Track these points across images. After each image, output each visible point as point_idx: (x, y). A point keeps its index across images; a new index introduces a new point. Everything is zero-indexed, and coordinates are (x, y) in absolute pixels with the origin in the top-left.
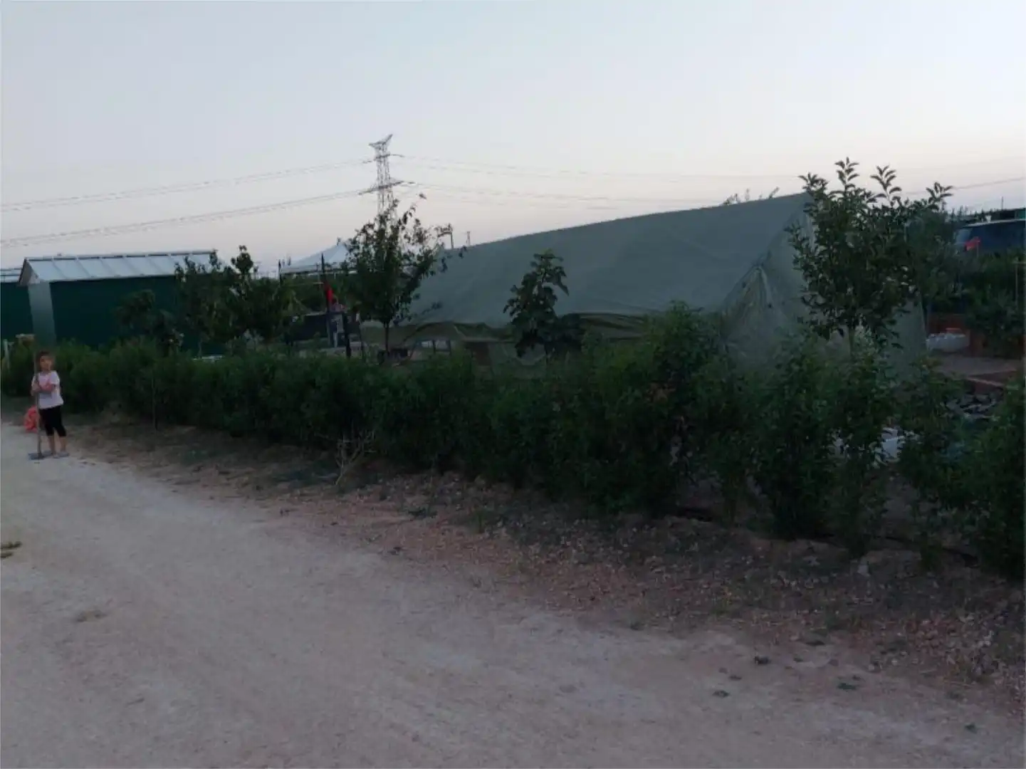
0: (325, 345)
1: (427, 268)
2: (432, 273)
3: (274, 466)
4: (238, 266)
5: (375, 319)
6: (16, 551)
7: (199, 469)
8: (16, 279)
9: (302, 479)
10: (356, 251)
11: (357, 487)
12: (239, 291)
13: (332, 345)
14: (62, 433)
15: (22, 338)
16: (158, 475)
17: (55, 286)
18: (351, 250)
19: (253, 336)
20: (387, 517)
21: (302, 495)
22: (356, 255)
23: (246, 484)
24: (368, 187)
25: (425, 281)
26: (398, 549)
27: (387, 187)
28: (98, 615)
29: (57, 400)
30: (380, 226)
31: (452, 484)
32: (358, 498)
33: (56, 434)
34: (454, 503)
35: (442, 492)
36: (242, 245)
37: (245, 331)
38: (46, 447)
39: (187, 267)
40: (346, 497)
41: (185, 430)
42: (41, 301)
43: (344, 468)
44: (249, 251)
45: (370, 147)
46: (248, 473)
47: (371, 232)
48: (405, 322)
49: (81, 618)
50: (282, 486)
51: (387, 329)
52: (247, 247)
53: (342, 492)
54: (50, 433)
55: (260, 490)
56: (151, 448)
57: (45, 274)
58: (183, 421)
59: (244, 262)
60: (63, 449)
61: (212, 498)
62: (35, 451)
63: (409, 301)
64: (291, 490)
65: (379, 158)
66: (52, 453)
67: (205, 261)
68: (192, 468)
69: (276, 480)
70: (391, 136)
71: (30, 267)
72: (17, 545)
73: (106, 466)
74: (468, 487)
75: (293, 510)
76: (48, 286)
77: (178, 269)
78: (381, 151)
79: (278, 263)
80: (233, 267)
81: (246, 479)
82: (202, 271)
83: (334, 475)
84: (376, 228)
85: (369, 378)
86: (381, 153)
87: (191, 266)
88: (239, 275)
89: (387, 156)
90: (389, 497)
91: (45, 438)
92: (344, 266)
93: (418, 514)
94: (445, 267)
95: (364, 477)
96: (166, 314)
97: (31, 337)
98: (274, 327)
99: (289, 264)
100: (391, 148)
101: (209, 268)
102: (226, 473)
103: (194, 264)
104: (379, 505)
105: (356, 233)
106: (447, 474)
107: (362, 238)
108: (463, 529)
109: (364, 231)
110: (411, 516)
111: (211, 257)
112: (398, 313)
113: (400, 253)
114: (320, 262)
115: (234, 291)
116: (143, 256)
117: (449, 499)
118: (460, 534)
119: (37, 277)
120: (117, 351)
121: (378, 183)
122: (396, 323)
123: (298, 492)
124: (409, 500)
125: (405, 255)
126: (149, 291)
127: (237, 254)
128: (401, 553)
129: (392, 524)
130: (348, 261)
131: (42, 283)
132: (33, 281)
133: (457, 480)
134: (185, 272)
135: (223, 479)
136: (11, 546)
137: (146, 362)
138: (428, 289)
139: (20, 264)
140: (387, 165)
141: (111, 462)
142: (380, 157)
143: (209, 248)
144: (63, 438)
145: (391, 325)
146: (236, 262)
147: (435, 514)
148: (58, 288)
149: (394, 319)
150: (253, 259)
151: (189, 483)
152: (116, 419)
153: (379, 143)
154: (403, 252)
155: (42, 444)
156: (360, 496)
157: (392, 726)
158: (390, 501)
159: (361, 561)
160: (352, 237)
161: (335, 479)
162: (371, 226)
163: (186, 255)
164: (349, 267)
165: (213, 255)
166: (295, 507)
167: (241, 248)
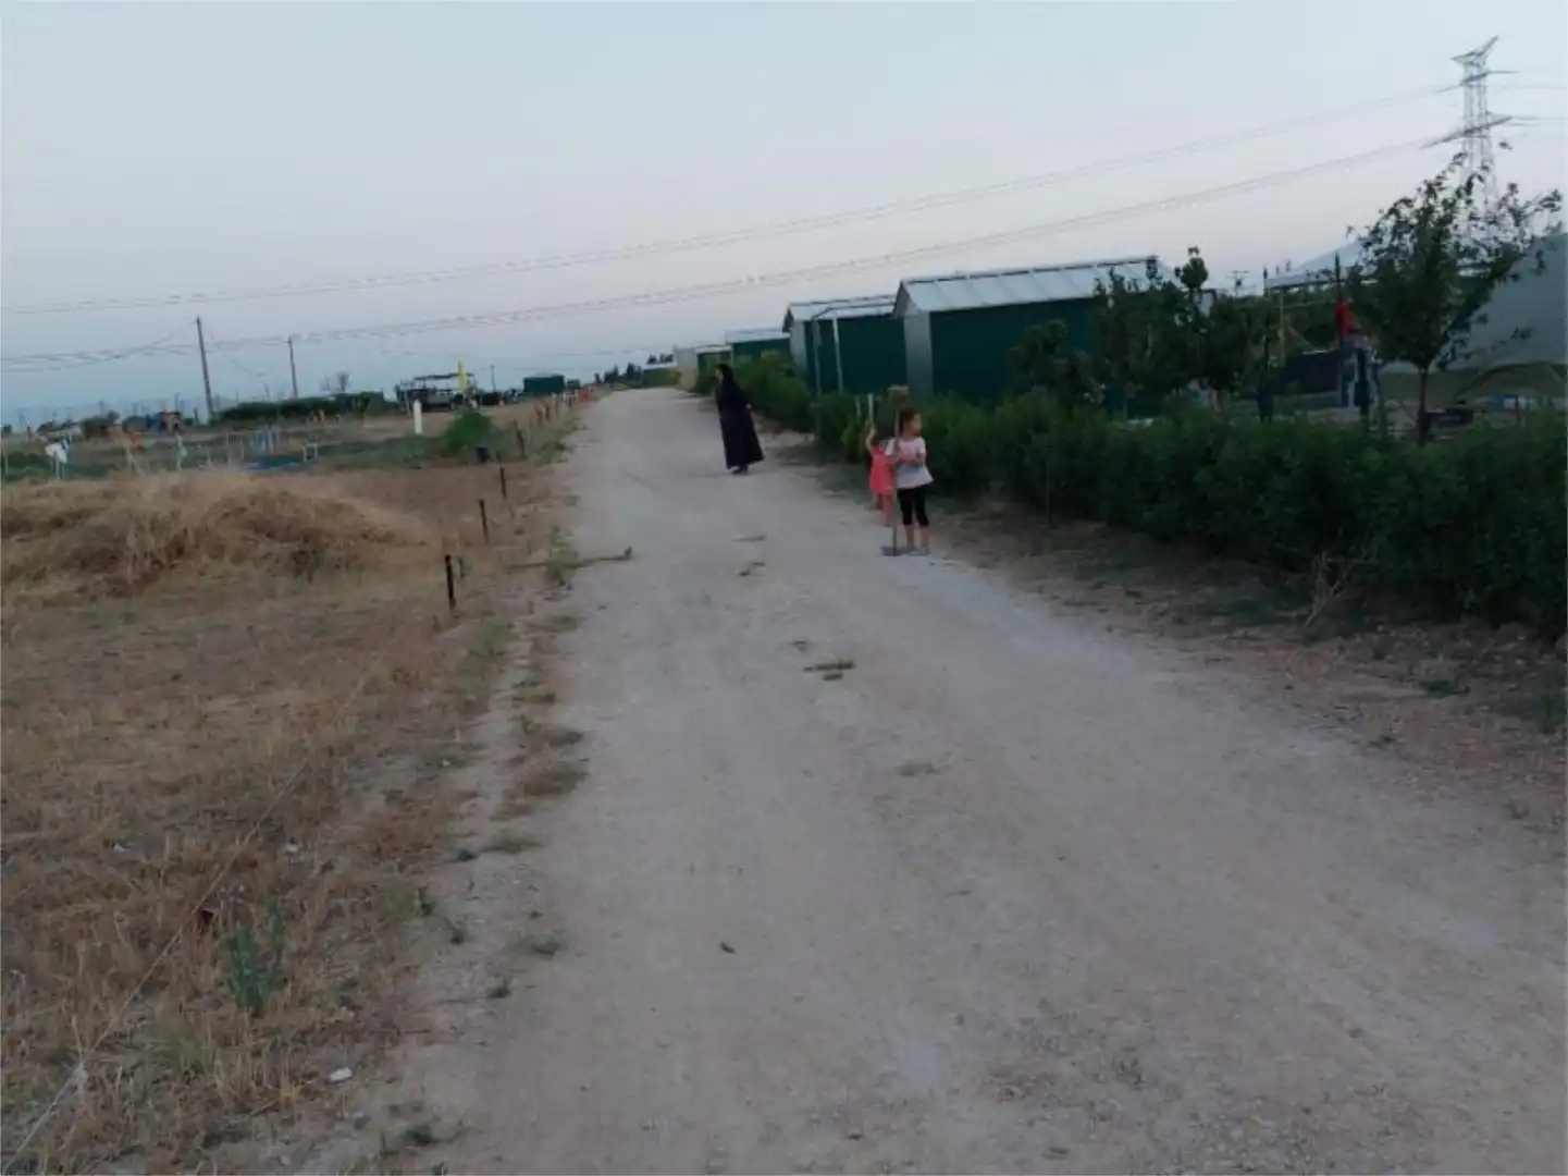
0: (1331, 403)
1: (1507, 269)
2: (1515, 277)
3: (1211, 591)
4: (1184, 280)
5: (1403, 358)
6: (846, 672)
7: (1099, 586)
8: (890, 309)
9: (1251, 614)
10: (1377, 246)
11: (1337, 634)
12: (1184, 319)
13: (1345, 403)
14: (924, 522)
15: (894, 392)
16: (1040, 590)
17: (936, 317)
18: (1367, 245)
19: (1203, 388)
20: (1381, 688)
21: (1246, 637)
22: (1377, 253)
23: (1163, 614)
24: (1444, 132)
25: (1502, 292)
26: (1387, 740)
27: (1479, 129)
28: (930, 770)
29: (923, 477)
30: (1427, 201)
31: (1511, 646)
32: (1335, 653)
33: (916, 524)
34: (1506, 677)
35: (1488, 659)
36: (1192, 246)
37: (1189, 380)
38: (902, 542)
39: (1111, 282)
40: (1316, 648)
41: (1092, 527)
42: (918, 337)
43: (1320, 602)
44: (1202, 255)
45: (1454, 63)
46: (1170, 598)
47: (1405, 211)
48: (1458, 365)
49: (909, 771)
50: (1216, 622)
51: (1424, 377)
52: (1201, 248)
53: (1312, 639)
54: (907, 521)
55: (1182, 623)
56: (1037, 551)
57: (926, 302)
58: (1088, 514)
59: (1195, 273)
60: (925, 544)
61: (1109, 629)
62: (890, 544)
63: (1466, 327)
64: (1228, 629)
65: (1468, 81)
66: (910, 549)
67: (1141, 271)
68: (1090, 583)
69: (1210, 612)
70: (1495, 39)
71: (908, 296)
72: (849, 666)
73: (973, 571)
74: (1541, 653)
75: (1229, 659)
76: (927, 317)
77: (1099, 288)
78: (1475, 66)
79: (1262, 271)
80: (1178, 283)
81: (1165, 605)
82: (1133, 289)
83: (1303, 611)
84: (1418, 204)
85: (1372, 456)
86: (1475, 71)
87: (1118, 282)
88: (1185, 293)
89: (1484, 75)
90: (1389, 657)
91: (901, 528)
92: (1355, 271)
93: (1437, 688)
94: (1542, 265)
95: (1353, 619)
96: (1082, 356)
97: (904, 389)
98: (1236, 374)
99: (1288, 269)
100: (1492, 61)
101: (1144, 286)
102: (1136, 595)
103: (1122, 279)
104: (1370, 666)
105: (1380, 216)
106: (1504, 628)
107: (1390, 222)
108: (1514, 722)
109: (1394, 211)
110: (1421, 692)
111: (1149, 268)
112: (1446, 349)
113: (1457, 245)
114: (1332, 267)
115: (1177, 320)
116: (1056, 269)
117: (1498, 670)
118: (1505, 730)
119: (914, 305)
120: (1006, 408)
121: (1462, 125)
122: (1442, 365)
123: (1240, 632)
124: (1425, 664)
125: (1467, 249)
126: (1057, 322)
127: (1184, 260)
128: (1391, 746)
129: (1386, 700)
130: (1361, 263)
131: (919, 311)
132: (910, 312)
133: (1521, 638)
134: (1109, 291)
135: (1132, 601)
136: (841, 666)
137: (1040, 427)
138: (1506, 306)
139: (894, 290)
140: (1482, 91)
141: (983, 565)
142: (1472, 78)
143: (1146, 253)
144: (925, 530)
145: (1433, 368)
146: (1182, 274)
147: (1467, 691)
148: (939, 319)
149: (1438, 359)
150: (1207, 266)
151: (1079, 605)
152: (998, 507)
153: (1472, 54)
154: (1465, 242)
155: (898, 539)
156: (1342, 649)
157: (1320, 1006)
158: (1391, 662)
159: (1318, 751)
160: (1372, 224)
161: (1302, 619)
162: (1407, 202)
163: (1110, 265)
164: (1364, 272)
165: (1151, 263)
166: (1229, 654)
167: (1191, 250)
